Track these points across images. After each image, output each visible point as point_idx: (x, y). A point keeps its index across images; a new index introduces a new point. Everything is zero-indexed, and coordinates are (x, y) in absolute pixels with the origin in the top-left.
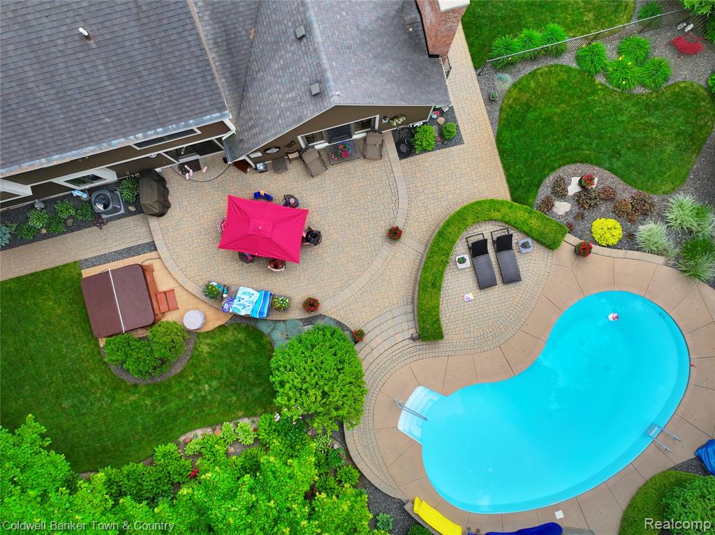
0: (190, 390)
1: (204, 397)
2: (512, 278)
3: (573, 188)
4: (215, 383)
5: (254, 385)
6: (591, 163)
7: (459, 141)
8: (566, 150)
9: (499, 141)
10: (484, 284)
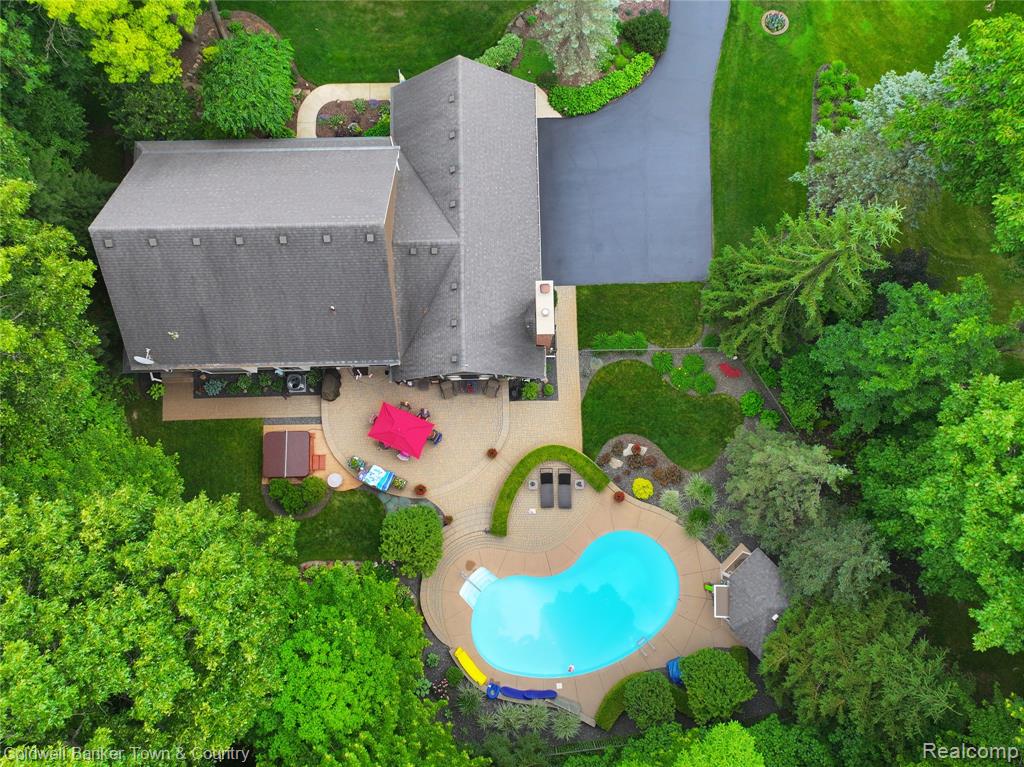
0: (319, 531)
1: (327, 539)
2: (566, 505)
3: (627, 452)
4: (337, 530)
5: (366, 538)
6: (645, 436)
7: (556, 398)
8: (630, 423)
9: (583, 405)
10: (546, 504)
